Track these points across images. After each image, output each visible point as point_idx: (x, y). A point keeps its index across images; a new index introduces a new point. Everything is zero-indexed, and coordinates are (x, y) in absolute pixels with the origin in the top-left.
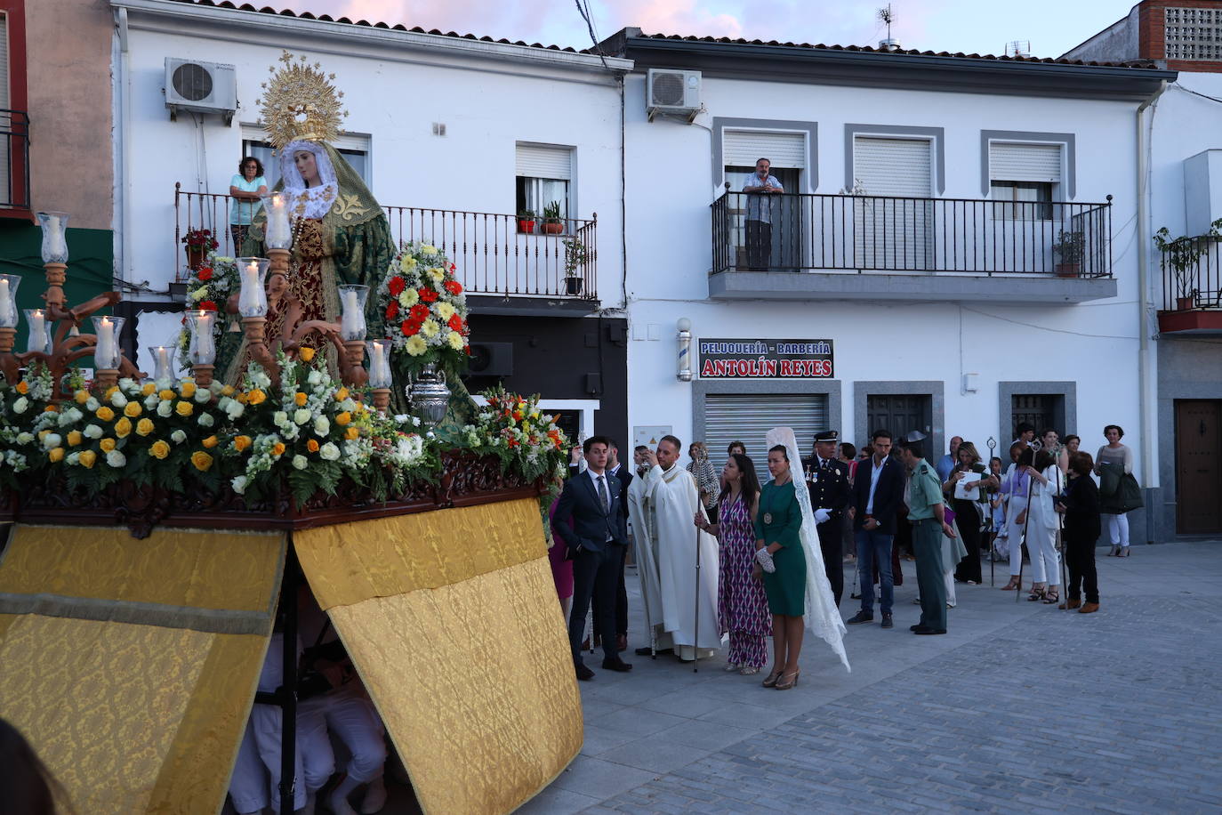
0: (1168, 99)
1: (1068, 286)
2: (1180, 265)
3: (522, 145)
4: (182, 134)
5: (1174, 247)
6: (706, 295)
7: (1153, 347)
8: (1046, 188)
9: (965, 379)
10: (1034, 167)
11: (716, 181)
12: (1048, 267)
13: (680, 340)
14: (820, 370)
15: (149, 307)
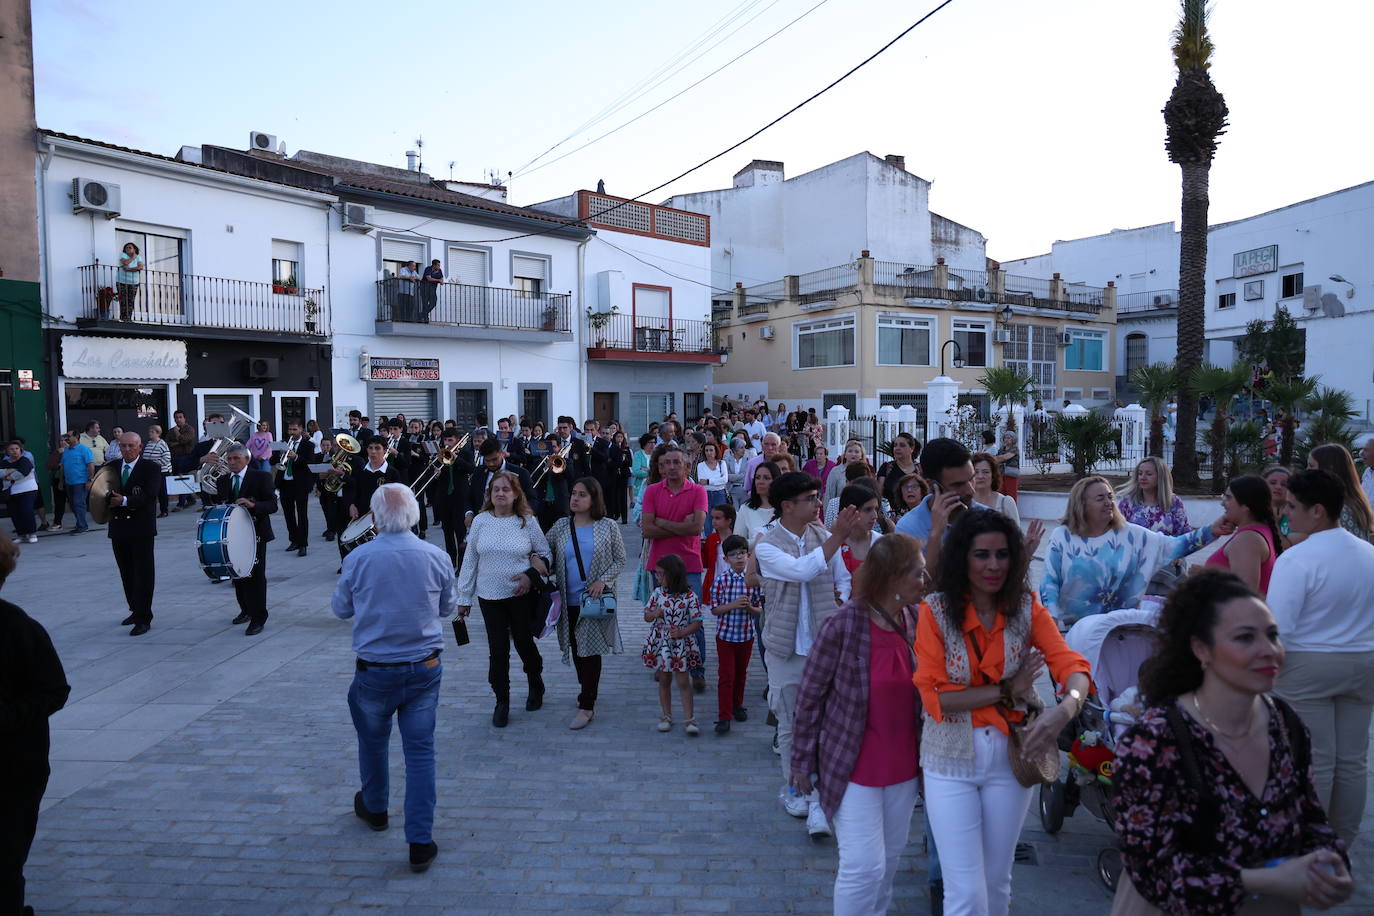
0: (592, 244)
1: (546, 335)
2: (597, 327)
3: (275, 240)
4: (80, 224)
5: (594, 317)
6: (373, 333)
7: (585, 365)
8: (537, 282)
9: (502, 381)
10: (533, 270)
11: (379, 267)
12: (540, 326)
13: (361, 359)
14: (433, 375)
15: (69, 333)
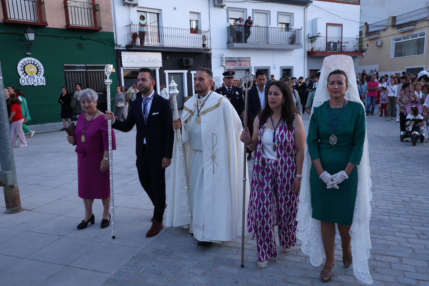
0: (310, 7)
1: (291, 46)
2: (312, 42)
3: (191, 12)
5: (311, 38)
6: (226, 47)
7: (306, 59)
8: (287, 25)
9: (274, 66)
10: (286, 20)
11: (228, 21)
12: (290, 43)
13: (222, 58)
14: (248, 64)
